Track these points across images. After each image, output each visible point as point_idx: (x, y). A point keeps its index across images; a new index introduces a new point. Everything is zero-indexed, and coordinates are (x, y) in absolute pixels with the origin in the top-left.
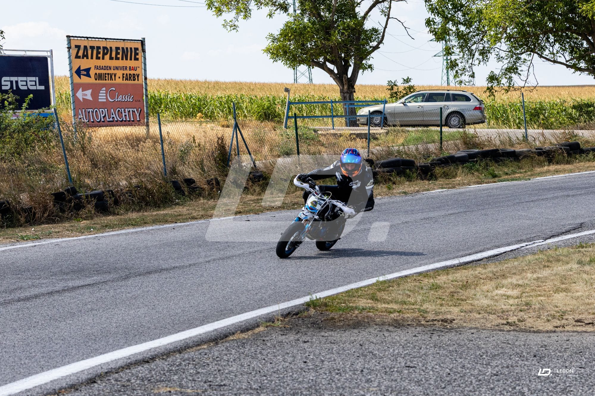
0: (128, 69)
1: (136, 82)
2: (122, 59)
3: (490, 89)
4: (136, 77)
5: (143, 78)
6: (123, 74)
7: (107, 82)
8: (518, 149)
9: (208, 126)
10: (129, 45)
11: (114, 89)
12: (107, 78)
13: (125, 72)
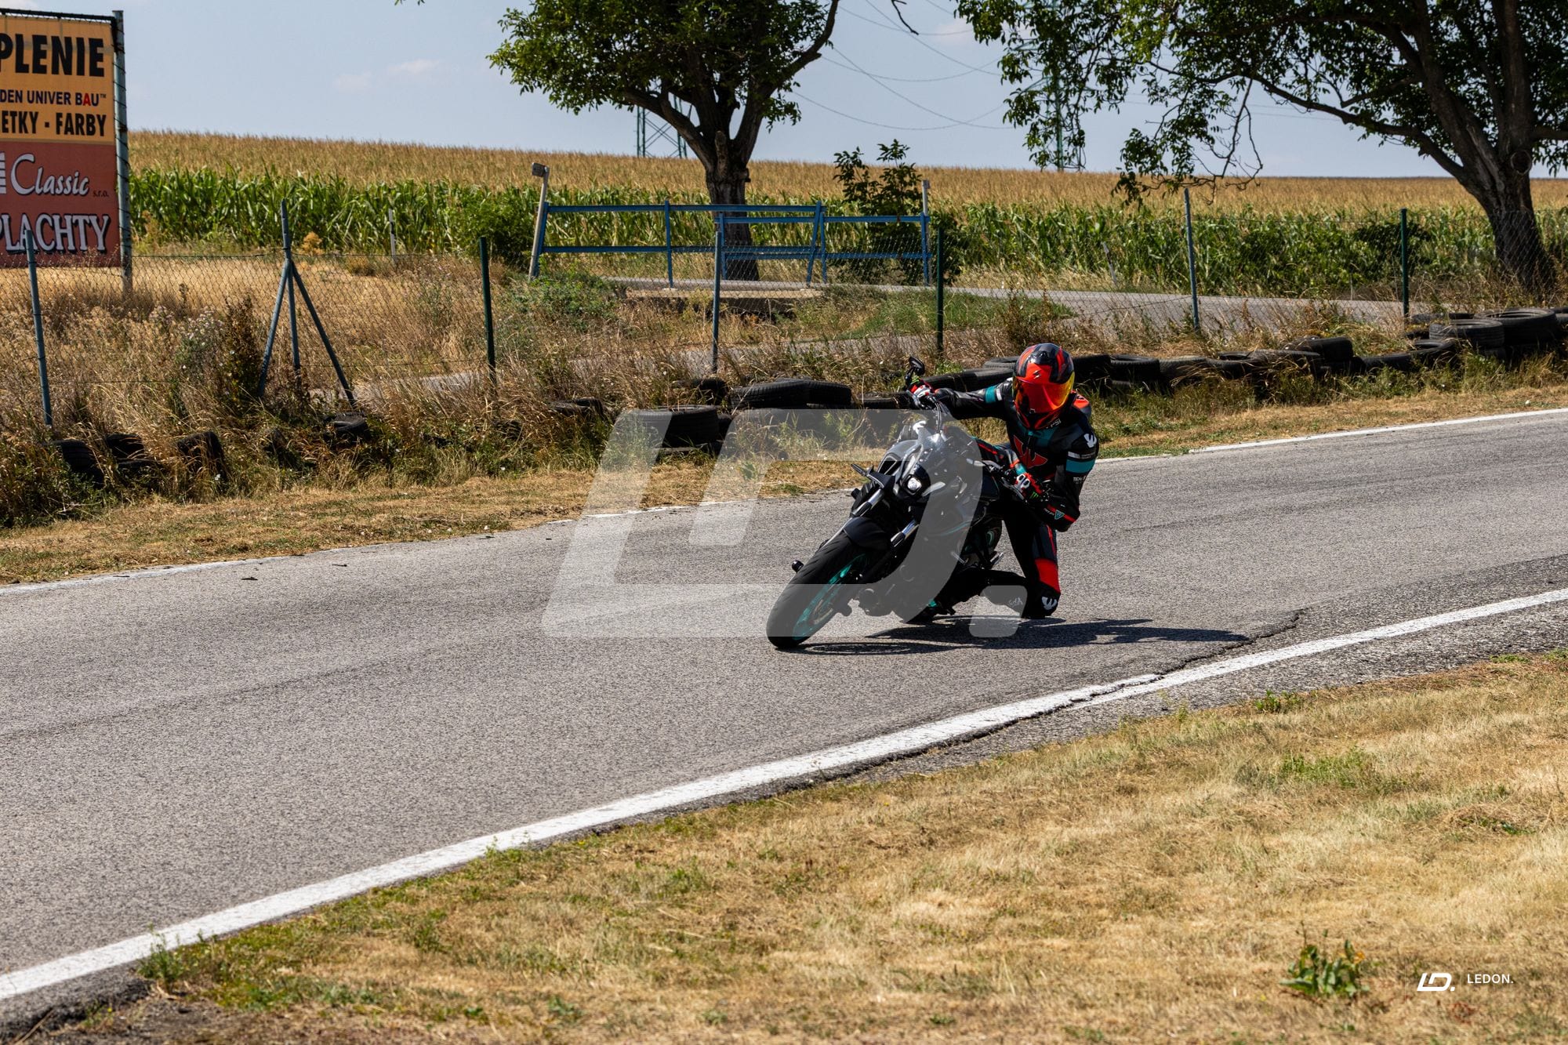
0: (73, 99)
1: (96, 138)
2: (55, 71)
3: (1128, 182)
4: (97, 125)
5: (117, 127)
6: (59, 115)
7: (10, 136)
8: (1168, 355)
9: (314, 270)
10: (74, 31)
11: (31, 158)
12: (9, 126)
13: (64, 109)
